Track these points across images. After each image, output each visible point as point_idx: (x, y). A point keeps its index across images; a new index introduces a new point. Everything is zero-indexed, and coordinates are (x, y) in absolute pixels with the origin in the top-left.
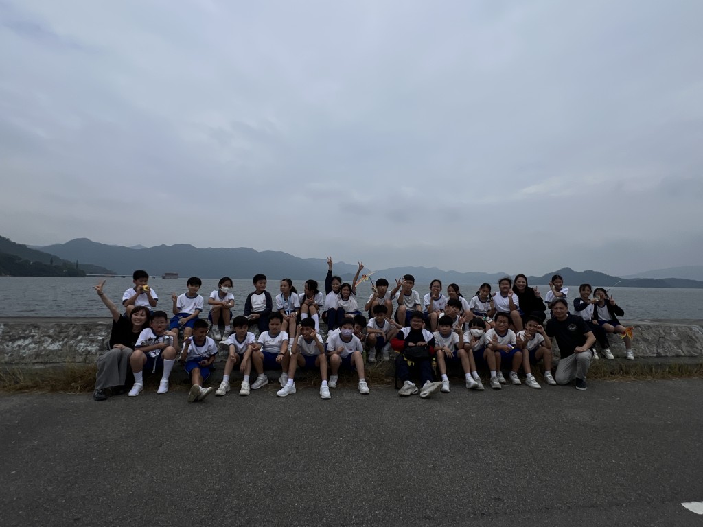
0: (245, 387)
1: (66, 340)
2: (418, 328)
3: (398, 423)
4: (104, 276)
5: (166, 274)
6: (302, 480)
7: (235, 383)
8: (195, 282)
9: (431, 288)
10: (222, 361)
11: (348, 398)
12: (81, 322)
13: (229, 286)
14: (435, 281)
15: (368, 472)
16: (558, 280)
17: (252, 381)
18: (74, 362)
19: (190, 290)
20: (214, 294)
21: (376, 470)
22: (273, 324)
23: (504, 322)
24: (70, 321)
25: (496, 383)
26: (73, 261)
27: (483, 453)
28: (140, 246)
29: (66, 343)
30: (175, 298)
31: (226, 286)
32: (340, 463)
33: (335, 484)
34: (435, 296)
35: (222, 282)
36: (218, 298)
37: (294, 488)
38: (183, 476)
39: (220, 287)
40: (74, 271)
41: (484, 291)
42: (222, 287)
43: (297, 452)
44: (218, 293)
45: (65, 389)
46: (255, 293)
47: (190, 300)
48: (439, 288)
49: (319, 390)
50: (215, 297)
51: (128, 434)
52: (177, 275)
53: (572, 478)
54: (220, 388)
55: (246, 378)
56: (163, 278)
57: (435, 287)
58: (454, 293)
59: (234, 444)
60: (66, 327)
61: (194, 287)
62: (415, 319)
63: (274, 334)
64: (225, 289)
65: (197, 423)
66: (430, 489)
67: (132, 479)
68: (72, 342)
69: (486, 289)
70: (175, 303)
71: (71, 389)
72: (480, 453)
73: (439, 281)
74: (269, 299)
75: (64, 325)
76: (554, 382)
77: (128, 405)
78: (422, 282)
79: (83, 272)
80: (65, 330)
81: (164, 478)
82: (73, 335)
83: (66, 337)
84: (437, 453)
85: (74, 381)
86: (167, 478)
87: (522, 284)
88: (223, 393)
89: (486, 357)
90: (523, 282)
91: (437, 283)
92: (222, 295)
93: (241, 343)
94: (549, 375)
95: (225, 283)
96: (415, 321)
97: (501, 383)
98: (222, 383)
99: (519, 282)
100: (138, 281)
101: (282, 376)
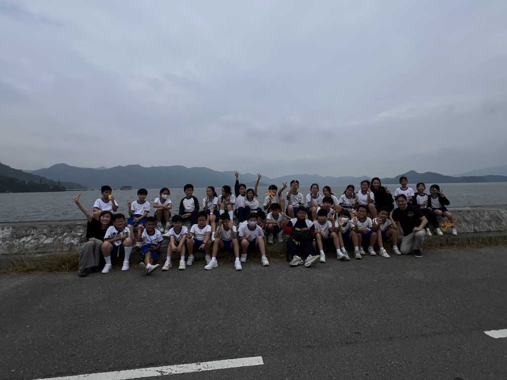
0: (182, 264)
1: (56, 236)
2: (303, 218)
3: (289, 284)
4: (79, 190)
5: (123, 187)
6: (224, 325)
7: (175, 261)
8: (143, 192)
9: (311, 190)
11: (254, 269)
12: (65, 223)
13: (167, 194)
14: (314, 184)
15: (268, 318)
16: (404, 180)
18: (63, 251)
19: (140, 198)
20: (157, 200)
21: (274, 317)
22: (201, 220)
23: (363, 212)
24: (57, 223)
25: (358, 255)
26: (56, 180)
27: (348, 303)
29: (56, 238)
30: (130, 204)
31: (165, 194)
32: (250, 313)
33: (246, 327)
34: (314, 196)
35: (162, 191)
36: (160, 203)
37: (218, 330)
38: (143, 325)
39: (161, 195)
40: (57, 187)
41: (349, 190)
42: (163, 195)
43: (219, 307)
44: (160, 199)
45: (58, 270)
46: (185, 198)
47: (140, 205)
49: (234, 264)
50: (158, 202)
51: (103, 299)
52: (131, 187)
53: (409, 317)
54: (165, 265)
55: (183, 258)
56: (121, 189)
57: (314, 189)
58: (328, 192)
59: (176, 303)
60: (56, 227)
61: (142, 196)
62: (300, 211)
63: (202, 227)
64: (164, 196)
65: (150, 290)
66: (311, 328)
67: (108, 328)
68: (60, 238)
69: (351, 189)
70: (130, 207)
71: (62, 270)
72: (346, 303)
73: (317, 185)
74: (196, 203)
75: (53, 226)
76: (400, 253)
77: (102, 279)
78: (305, 185)
79: (63, 187)
80: (54, 230)
81: (130, 326)
82: (60, 232)
83: (55, 234)
84: (316, 304)
85: (64, 264)
86: (132, 327)
87: (376, 184)
88: (167, 269)
89: (352, 237)
90: (378, 183)
91: (315, 186)
92: (163, 200)
93: (178, 234)
94: (396, 248)
95: (164, 192)
96: (301, 213)
97: (361, 255)
98: (166, 262)
99: (375, 183)
100: (104, 193)
101: (206, 257)
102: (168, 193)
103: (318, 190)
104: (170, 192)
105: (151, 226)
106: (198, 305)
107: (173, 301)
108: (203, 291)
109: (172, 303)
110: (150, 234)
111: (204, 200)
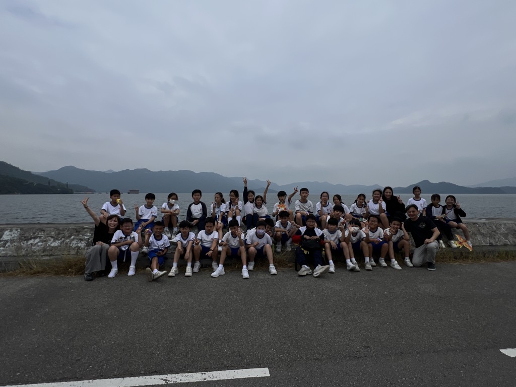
0: (189, 271)
1: (63, 239)
2: (312, 227)
3: (297, 295)
4: (87, 193)
5: (131, 191)
6: (230, 334)
7: (182, 268)
8: (150, 197)
9: (321, 198)
11: (261, 277)
12: (72, 226)
14: (324, 193)
15: (275, 329)
16: (417, 190)
18: (69, 254)
19: (148, 202)
20: (165, 205)
21: (281, 327)
22: (208, 226)
23: (374, 221)
24: (65, 226)
25: (369, 266)
26: (64, 182)
27: (358, 316)
28: (111, 170)
29: (63, 241)
30: (137, 208)
31: (173, 199)
32: (256, 323)
33: (252, 337)
34: (324, 204)
35: (170, 196)
36: (167, 208)
37: (224, 340)
38: (148, 332)
39: (169, 200)
40: (65, 190)
41: (360, 199)
43: (226, 315)
44: (168, 204)
45: (65, 274)
46: (194, 203)
47: (148, 210)
49: (241, 272)
51: (109, 304)
52: (138, 191)
53: (421, 332)
54: (171, 271)
55: (189, 264)
56: (129, 193)
57: (324, 197)
58: (338, 201)
59: (182, 310)
60: (63, 230)
61: (150, 201)
62: (310, 220)
63: (209, 233)
64: (172, 201)
65: (156, 296)
66: (319, 340)
67: (113, 333)
68: (67, 241)
69: (362, 198)
70: (137, 212)
71: (69, 273)
72: (356, 315)
73: (327, 193)
74: (204, 208)
75: (61, 229)
76: (412, 265)
77: (108, 284)
78: (315, 193)
79: (71, 190)
80: (62, 232)
81: (135, 333)
82: (67, 235)
83: (63, 237)
84: (325, 316)
85: (71, 267)
86: (137, 333)
87: (388, 194)
88: (173, 275)
89: (362, 247)
90: (390, 193)
91: (325, 194)
92: (171, 206)
93: (185, 240)
94: (408, 260)
96: (310, 222)
97: (372, 266)
98: (173, 268)
100: (113, 196)
101: (213, 264)
102: (176, 199)
103: (328, 198)
104: (178, 198)
105: (158, 231)
106: (204, 314)
108: (209, 299)
109: (178, 310)
110: (158, 239)
111: (212, 205)
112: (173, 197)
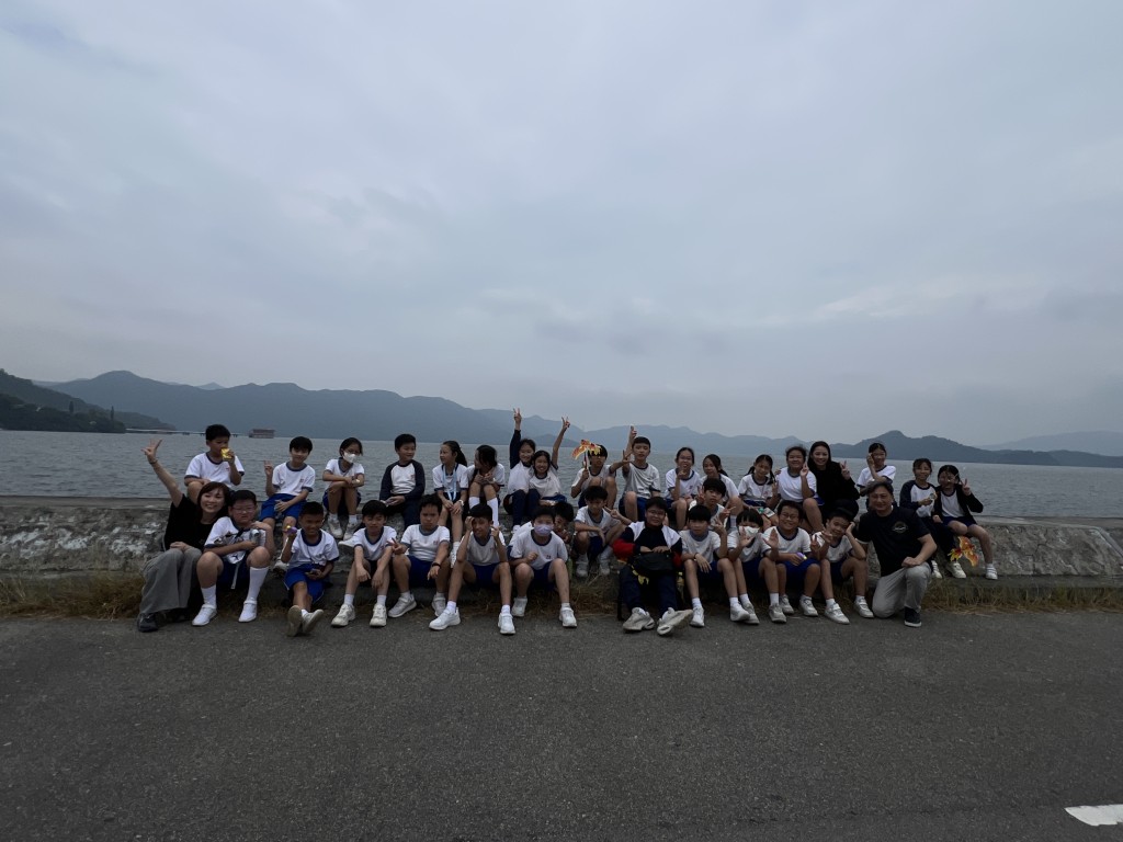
0: (379, 614)
1: (94, 534)
2: (657, 524)
3: (622, 675)
4: (154, 433)
5: (255, 431)
6: (468, 762)
7: (364, 607)
8: (301, 445)
9: (677, 460)
10: (343, 572)
11: (542, 633)
12: (119, 506)
13: (356, 453)
14: (684, 449)
15: (571, 752)
16: (878, 450)
17: (390, 605)
18: (106, 569)
19: (294, 457)
20: (332, 464)
21: (585, 749)
22: (426, 515)
23: (791, 516)
24: (101, 503)
25: (779, 614)
26: (107, 407)
27: (754, 725)
29: (95, 539)
30: (270, 470)
31: (351, 452)
32: (529, 737)
33: (519, 770)
34: (684, 475)
35: (345, 446)
36: (338, 471)
37: (455, 776)
38: (279, 754)
39: (342, 453)
40: (107, 423)
41: (762, 467)
42: (346, 454)
43: (460, 719)
44: (339, 463)
45: (91, 613)
46: (397, 463)
47: (294, 474)
48: (690, 462)
49: (497, 619)
50: (334, 469)
51: (191, 686)
52: (272, 431)
53: (894, 766)
54: (339, 614)
55: (381, 599)
56: (251, 436)
57: (684, 459)
58: (714, 468)
59: (360, 705)
60: (95, 514)
61: (300, 454)
62: (653, 508)
63: (428, 530)
64: (350, 457)
65: (302, 671)
66: (670, 779)
67: (198, 757)
68: (103, 538)
69: (765, 463)
70: (270, 477)
71: (102, 612)
72: (751, 724)
73: (690, 450)
74: (420, 474)
75: (91, 509)
76: (870, 614)
77: (192, 640)
78: (663, 450)
79: (122, 424)
80: (93, 519)
81: (248, 756)
82: (105, 526)
83: (94, 530)
84: (682, 724)
85: (107, 600)
86: (253, 756)
87: (821, 457)
88: (344, 622)
89: (763, 572)
90: (824, 454)
91: (686, 453)
92: (346, 466)
93: (373, 544)
94: (862, 602)
95: (350, 448)
96: (654, 512)
97: (785, 613)
98: (343, 607)
99: (818, 454)
100: (213, 441)
101: (436, 599)
102: (359, 451)
103: (693, 462)
105: (313, 526)
106: (410, 713)
107: (352, 701)
108: (423, 680)
109: (351, 705)
110: (310, 541)
112: (354, 446)
